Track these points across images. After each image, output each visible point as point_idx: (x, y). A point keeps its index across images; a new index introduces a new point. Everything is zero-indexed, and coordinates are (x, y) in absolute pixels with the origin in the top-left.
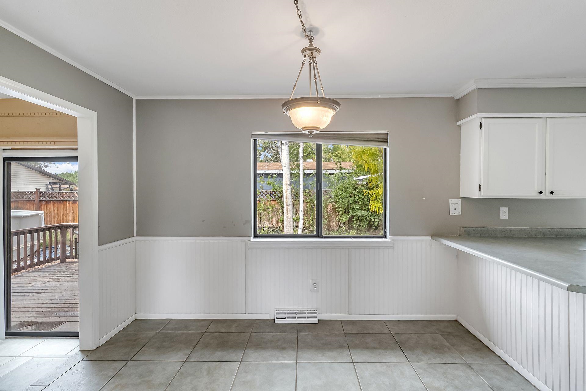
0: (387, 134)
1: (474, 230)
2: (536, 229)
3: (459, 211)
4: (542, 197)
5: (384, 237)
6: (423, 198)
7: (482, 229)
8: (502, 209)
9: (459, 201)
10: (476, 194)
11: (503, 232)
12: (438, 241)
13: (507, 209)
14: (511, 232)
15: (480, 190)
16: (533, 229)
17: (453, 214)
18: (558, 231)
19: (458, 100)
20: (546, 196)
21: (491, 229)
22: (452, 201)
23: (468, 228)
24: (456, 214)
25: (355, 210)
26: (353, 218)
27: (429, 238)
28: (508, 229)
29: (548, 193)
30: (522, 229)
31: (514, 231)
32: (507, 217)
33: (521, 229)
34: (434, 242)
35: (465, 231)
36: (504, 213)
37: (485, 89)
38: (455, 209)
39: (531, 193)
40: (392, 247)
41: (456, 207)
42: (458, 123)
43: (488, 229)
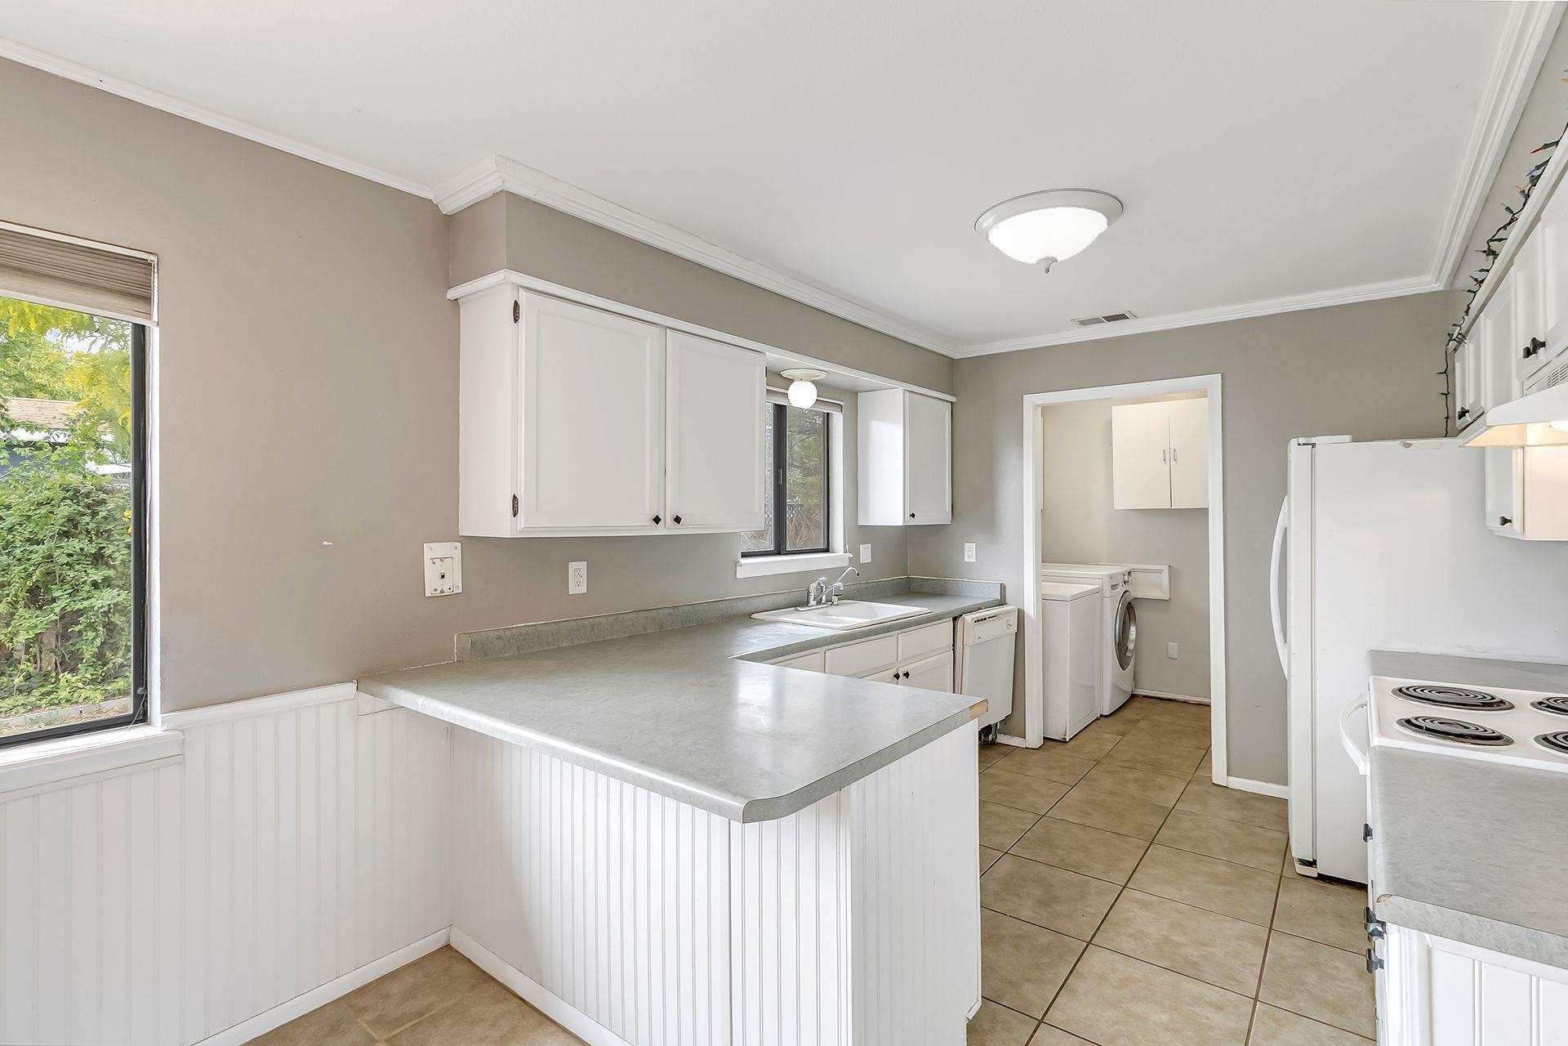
0: (147, 264)
1: (499, 638)
2: (644, 613)
3: (454, 582)
4: (659, 530)
5: (141, 716)
6: (325, 543)
7: (523, 631)
8: (572, 566)
9: (453, 550)
10: (504, 527)
11: (576, 633)
12: (381, 698)
13: (583, 565)
14: (593, 629)
15: (515, 514)
16: (639, 613)
17: (438, 593)
18: (685, 612)
19: (450, 218)
20: (667, 529)
21: (546, 628)
22: (432, 550)
23: (483, 634)
24: (447, 592)
25: (87, 588)
26: (78, 623)
27: (351, 687)
28: (587, 622)
29: (669, 521)
30: (619, 616)
31: (600, 624)
32: (583, 589)
33: (614, 617)
34: (366, 702)
35: (473, 644)
36: (577, 579)
37: (527, 200)
38: (443, 577)
39: (635, 522)
40: (180, 758)
41: (445, 567)
42: (452, 294)
43: (539, 628)
